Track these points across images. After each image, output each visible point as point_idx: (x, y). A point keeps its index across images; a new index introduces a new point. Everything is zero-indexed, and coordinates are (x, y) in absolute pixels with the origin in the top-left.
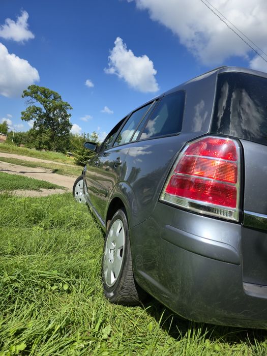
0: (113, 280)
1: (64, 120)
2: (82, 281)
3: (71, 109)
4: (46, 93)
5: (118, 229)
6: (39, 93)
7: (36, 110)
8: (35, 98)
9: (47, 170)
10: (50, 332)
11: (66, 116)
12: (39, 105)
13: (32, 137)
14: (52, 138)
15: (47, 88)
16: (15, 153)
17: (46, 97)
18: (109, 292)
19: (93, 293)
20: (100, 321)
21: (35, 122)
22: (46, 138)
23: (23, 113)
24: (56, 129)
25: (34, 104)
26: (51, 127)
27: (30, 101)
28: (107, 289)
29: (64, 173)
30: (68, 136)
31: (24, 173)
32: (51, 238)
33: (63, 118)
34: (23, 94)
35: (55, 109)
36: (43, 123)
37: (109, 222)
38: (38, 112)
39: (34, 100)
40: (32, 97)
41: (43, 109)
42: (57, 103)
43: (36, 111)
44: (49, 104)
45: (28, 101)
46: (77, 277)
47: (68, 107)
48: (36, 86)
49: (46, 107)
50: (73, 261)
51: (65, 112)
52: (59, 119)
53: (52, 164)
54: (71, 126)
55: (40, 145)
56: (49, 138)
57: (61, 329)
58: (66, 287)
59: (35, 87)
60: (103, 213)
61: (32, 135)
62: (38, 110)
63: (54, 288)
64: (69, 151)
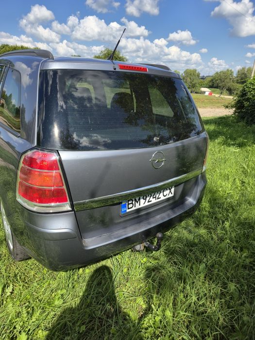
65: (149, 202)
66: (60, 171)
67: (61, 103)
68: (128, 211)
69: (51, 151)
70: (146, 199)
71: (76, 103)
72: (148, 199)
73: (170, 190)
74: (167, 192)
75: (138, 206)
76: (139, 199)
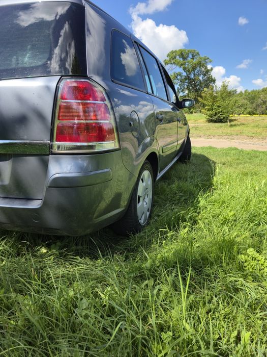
1: (205, 77)
3: (211, 62)
4: (183, 55)
6: (177, 57)
8: (174, 63)
11: (208, 71)
12: (178, 70)
25: (174, 71)
26: (194, 88)
33: (205, 75)
36: (186, 86)
38: (179, 77)
39: (174, 66)
40: (172, 64)
41: (183, 72)
42: (196, 61)
43: (177, 77)
44: (188, 65)
47: (207, 61)
48: (174, 50)
49: (185, 69)
51: (206, 68)
52: (201, 78)
54: (214, 81)
59: (173, 52)
62: (178, 75)
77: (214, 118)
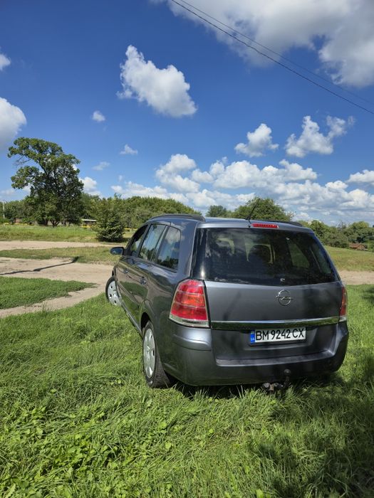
0: (151, 372)
1: (70, 179)
2: (130, 377)
3: (78, 162)
4: (40, 147)
5: (150, 336)
6: (30, 148)
7: (31, 171)
8: (26, 155)
9: (65, 259)
10: (116, 406)
11: (73, 173)
12: (32, 164)
13: (30, 208)
14: (59, 206)
15: (41, 139)
16: (16, 239)
17: (41, 151)
18: (150, 381)
19: (139, 384)
20: (144, 397)
21: (32, 188)
22: (50, 207)
23: (13, 179)
24: (62, 192)
25: (26, 164)
26: (55, 191)
27: (21, 161)
28: (148, 380)
29: (88, 260)
30: (81, 200)
31: (39, 270)
32: (100, 350)
33: (69, 177)
34: (9, 152)
35: (56, 166)
36: (43, 187)
37: (144, 329)
38: (33, 174)
39: (26, 158)
40: (21, 154)
41: (40, 168)
42: (57, 157)
43: (31, 173)
44: (46, 160)
45: (18, 161)
46: (126, 375)
47: (73, 160)
48: (25, 138)
49: (43, 166)
50: (121, 364)
51: (71, 168)
52: (64, 179)
53: (69, 249)
54: (81, 185)
55: (43, 216)
56: (54, 207)
57: (121, 405)
58: (119, 382)
59: (24, 140)
60: (137, 319)
61: (30, 204)
62: (32, 171)
63: (112, 383)
64: (84, 218)
65: (277, 338)
66: (204, 295)
67: (208, 251)
68: (256, 341)
69: (200, 280)
70: (274, 335)
71: (219, 252)
72: (276, 335)
73: (301, 332)
74: (297, 333)
75: (265, 340)
76: (268, 333)
77: (109, 236)
